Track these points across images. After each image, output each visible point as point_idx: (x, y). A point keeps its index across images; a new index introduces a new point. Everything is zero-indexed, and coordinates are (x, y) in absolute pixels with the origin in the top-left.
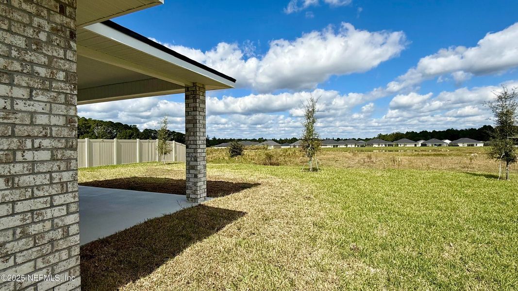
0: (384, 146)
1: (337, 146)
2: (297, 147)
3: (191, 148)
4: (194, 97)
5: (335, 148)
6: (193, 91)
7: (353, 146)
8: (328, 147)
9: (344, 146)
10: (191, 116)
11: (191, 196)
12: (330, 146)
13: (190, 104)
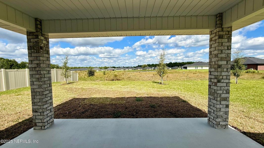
0: (142, 69)
1: (125, 70)
2: (109, 70)
3: (223, 82)
4: (229, 37)
5: (125, 71)
6: (228, 31)
7: (131, 70)
8: (121, 70)
9: (128, 70)
10: (225, 54)
11: (221, 123)
12: (122, 70)
13: (223, 44)
